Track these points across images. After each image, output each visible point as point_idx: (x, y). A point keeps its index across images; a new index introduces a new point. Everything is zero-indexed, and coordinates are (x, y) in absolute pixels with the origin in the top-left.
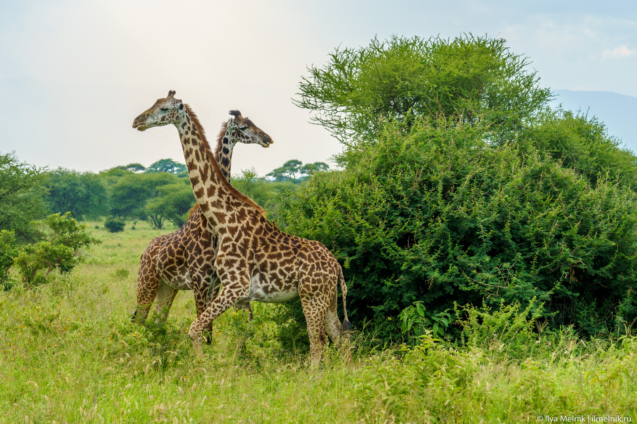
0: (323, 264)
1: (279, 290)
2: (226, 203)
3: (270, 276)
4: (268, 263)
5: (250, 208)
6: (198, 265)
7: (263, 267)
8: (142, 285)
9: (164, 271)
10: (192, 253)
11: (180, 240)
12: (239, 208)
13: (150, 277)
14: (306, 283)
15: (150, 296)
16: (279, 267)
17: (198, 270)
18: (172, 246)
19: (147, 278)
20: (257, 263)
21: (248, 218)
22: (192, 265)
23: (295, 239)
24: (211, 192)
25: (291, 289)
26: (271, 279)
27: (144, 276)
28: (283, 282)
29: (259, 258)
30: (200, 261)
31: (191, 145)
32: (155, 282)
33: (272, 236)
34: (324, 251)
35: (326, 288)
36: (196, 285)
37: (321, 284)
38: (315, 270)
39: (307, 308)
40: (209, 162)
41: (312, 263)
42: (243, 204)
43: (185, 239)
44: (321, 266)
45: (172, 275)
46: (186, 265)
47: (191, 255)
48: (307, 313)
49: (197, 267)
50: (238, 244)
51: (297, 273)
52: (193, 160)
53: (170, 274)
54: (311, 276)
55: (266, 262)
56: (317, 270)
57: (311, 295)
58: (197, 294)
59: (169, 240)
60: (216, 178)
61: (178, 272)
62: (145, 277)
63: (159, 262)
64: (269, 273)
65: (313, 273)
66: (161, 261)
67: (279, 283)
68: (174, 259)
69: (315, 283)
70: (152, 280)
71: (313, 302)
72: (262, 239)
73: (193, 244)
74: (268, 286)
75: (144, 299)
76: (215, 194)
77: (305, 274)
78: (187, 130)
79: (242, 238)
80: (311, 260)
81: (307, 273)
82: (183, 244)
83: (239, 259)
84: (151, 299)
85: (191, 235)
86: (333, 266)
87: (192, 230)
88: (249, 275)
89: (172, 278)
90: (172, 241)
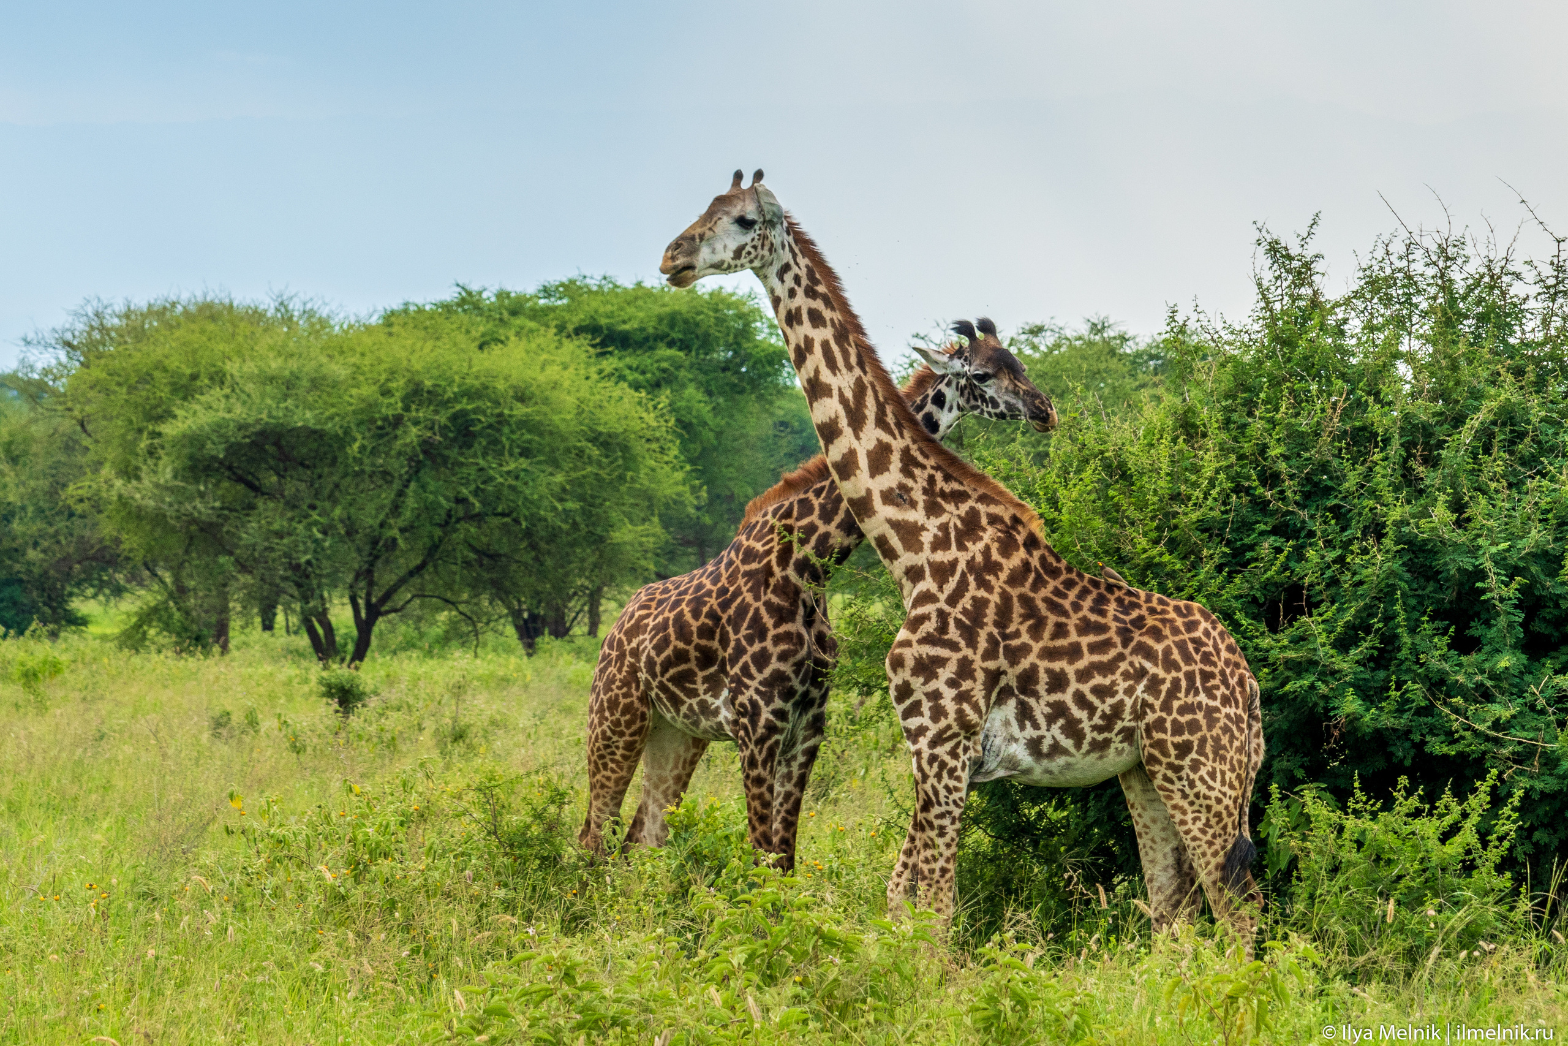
0: (1207, 676)
1: (1072, 750)
2: (925, 491)
3: (1048, 710)
4: (1042, 671)
5: (994, 509)
6: (753, 670)
7: (1028, 680)
8: (601, 724)
9: (661, 682)
10: (740, 636)
11: (709, 593)
12: (964, 508)
13: (623, 701)
14: (1157, 736)
15: (623, 756)
16: (1074, 686)
17: (754, 684)
18: (686, 610)
19: (613, 704)
20: (1009, 670)
21: (989, 535)
22: (736, 670)
23: (1127, 599)
24: (879, 461)
25: (1112, 750)
26: (1051, 719)
27: (605, 698)
28: (1087, 730)
29: (1015, 655)
30: (761, 659)
31: (806, 328)
32: (634, 715)
33: (1057, 592)
34: (1214, 633)
35: (1218, 747)
36: (745, 728)
37: (1199, 735)
38: (1182, 695)
39: (1175, 807)
40: (865, 373)
41: (1174, 674)
42: (975, 495)
43: (723, 591)
44: (1198, 684)
45: (682, 695)
46: (723, 670)
47: (738, 641)
48: (1177, 820)
49: (752, 678)
50: (956, 612)
51: (1129, 702)
52: (817, 371)
53: (678, 692)
54: (1170, 713)
55: (1034, 668)
56: (1187, 694)
57: (1177, 769)
58: (747, 753)
59: (680, 594)
60: (890, 419)
61: (701, 687)
62: (609, 700)
63: (648, 656)
64: (1043, 702)
65: (1176, 704)
66: (653, 653)
67: (1073, 730)
68: (691, 648)
69: (1181, 734)
70: (628, 709)
71: (1187, 790)
72: (1025, 600)
73: (743, 609)
74: (1043, 737)
75: (605, 766)
76: (892, 467)
77: (1151, 707)
78: (793, 285)
79: (968, 595)
80: (1170, 665)
81: (1157, 704)
82: (715, 607)
83: (955, 656)
84: (626, 764)
85: (741, 581)
86: (1233, 681)
87: (747, 568)
88: (982, 703)
89: (683, 702)
90: (688, 597)
